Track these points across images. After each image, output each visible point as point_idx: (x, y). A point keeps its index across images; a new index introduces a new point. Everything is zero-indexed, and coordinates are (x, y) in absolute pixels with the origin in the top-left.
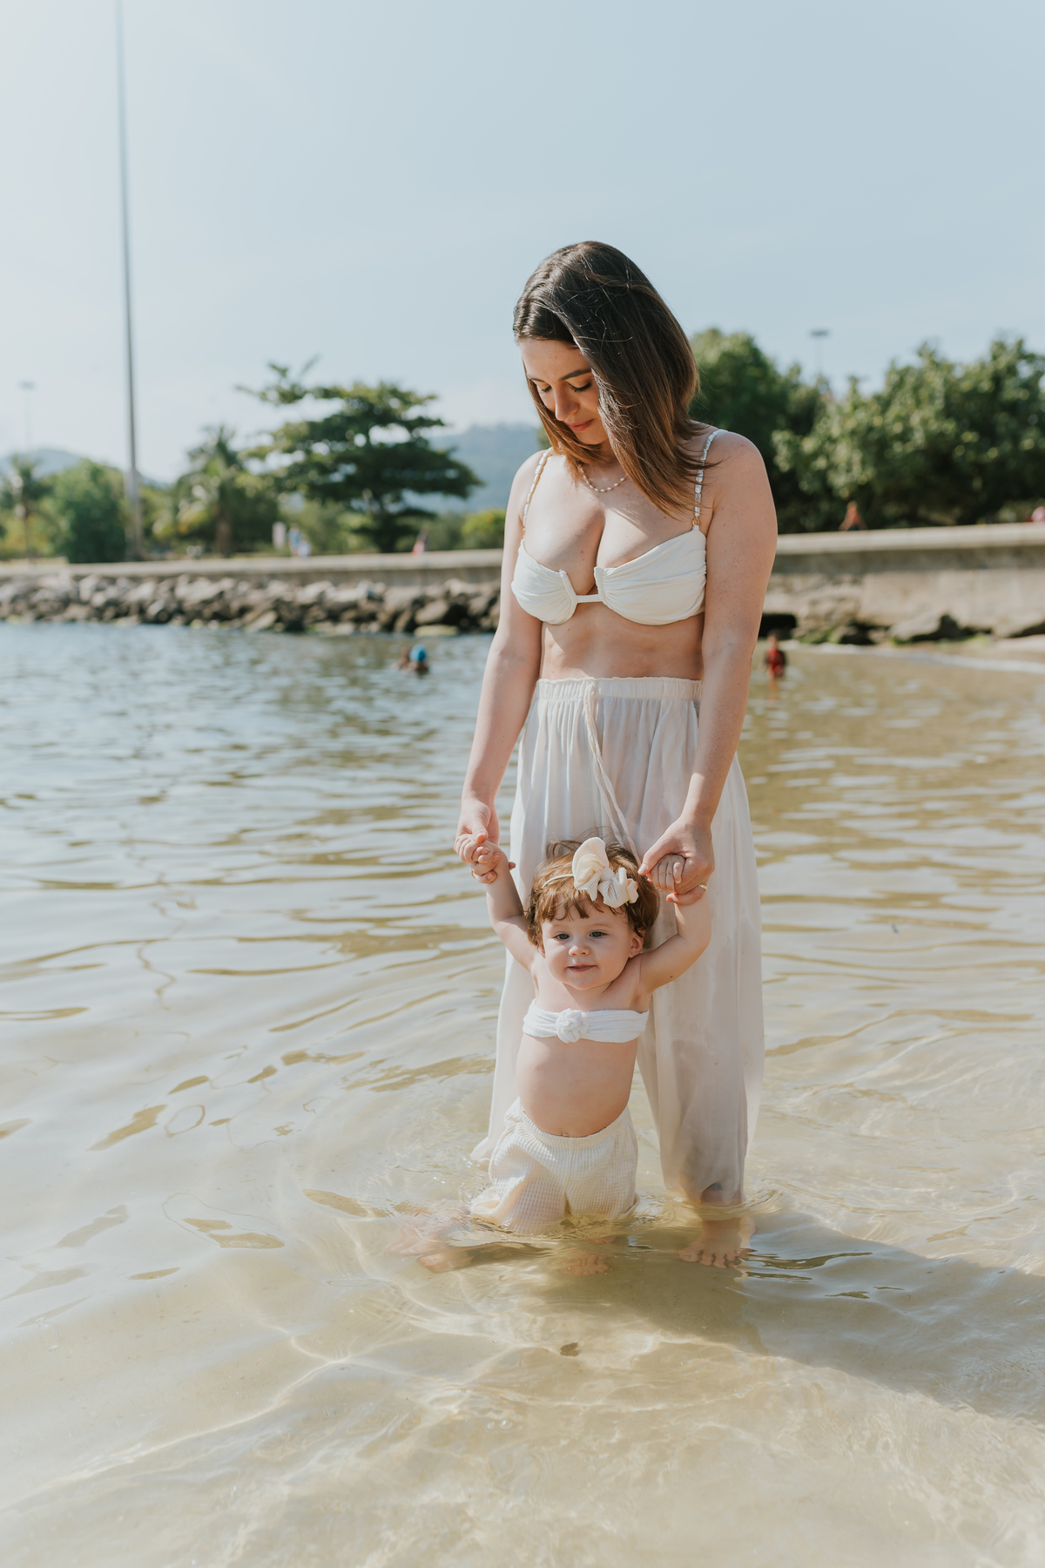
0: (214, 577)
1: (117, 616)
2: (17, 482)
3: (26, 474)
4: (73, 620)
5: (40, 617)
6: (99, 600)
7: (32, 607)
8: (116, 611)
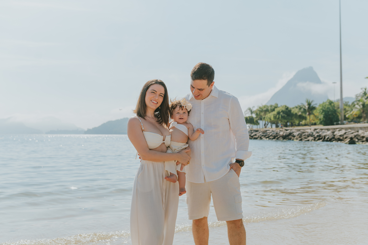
0: (346, 129)
1: (319, 139)
2: (307, 107)
3: (309, 104)
4: (308, 140)
5: (301, 140)
6: (316, 135)
7: (300, 137)
8: (320, 138)
